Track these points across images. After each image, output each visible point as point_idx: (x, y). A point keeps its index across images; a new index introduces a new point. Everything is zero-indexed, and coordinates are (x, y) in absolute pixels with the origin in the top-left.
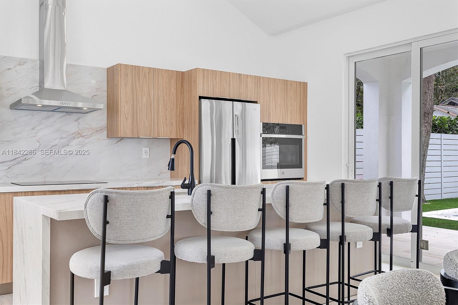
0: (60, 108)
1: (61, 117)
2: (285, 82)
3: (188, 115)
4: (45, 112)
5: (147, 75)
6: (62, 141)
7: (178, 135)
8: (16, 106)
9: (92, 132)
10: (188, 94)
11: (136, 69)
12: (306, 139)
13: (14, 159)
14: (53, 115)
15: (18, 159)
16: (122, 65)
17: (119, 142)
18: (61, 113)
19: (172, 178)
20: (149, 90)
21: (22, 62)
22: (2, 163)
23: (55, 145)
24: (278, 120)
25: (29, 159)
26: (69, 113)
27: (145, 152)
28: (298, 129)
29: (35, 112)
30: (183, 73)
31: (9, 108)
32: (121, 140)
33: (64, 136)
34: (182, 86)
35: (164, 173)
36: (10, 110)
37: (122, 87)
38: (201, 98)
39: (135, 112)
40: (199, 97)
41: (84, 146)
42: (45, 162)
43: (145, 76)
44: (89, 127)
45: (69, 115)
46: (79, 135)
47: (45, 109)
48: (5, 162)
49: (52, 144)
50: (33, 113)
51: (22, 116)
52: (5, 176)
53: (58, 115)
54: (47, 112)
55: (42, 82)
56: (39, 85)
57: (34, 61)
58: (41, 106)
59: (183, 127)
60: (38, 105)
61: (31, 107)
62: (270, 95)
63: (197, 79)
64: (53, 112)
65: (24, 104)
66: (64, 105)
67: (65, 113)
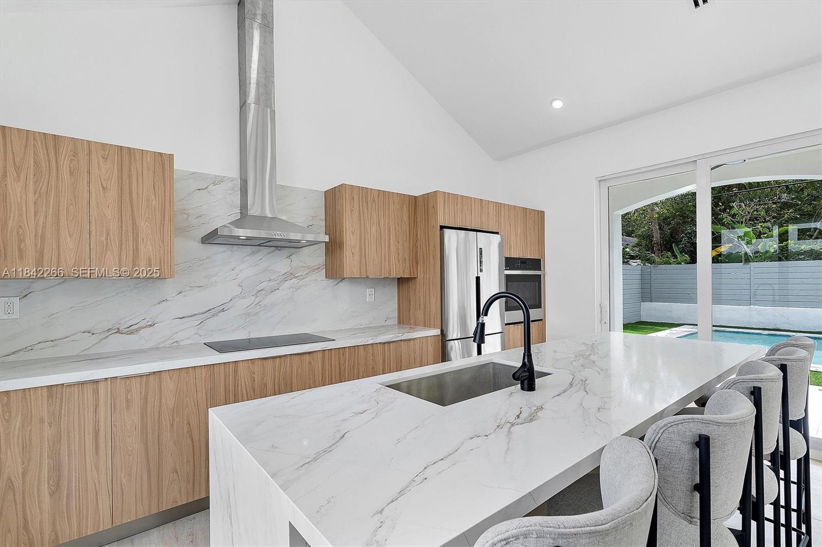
0: (270, 240)
1: (269, 253)
2: (525, 209)
3: (425, 249)
4: (249, 247)
5: (376, 200)
6: (271, 284)
7: (412, 274)
8: (211, 238)
9: (307, 272)
10: (424, 223)
11: (364, 192)
12: (544, 275)
13: (208, 311)
14: (258, 251)
15: (214, 310)
16: (347, 186)
17: (341, 283)
18: (269, 247)
19: (400, 324)
20: (379, 218)
21: (217, 181)
22: (191, 316)
23: (262, 290)
24: (519, 254)
25: (228, 309)
26: (279, 248)
27: (369, 294)
28: (536, 264)
29: (235, 248)
30: (415, 197)
31: (201, 242)
32: (341, 280)
33: (272, 277)
34: (415, 214)
35: (390, 318)
36: (201, 244)
37: (347, 213)
38: (442, 227)
39: (363, 244)
40: (440, 226)
41: (299, 289)
42: (248, 312)
43: (374, 201)
44: (304, 265)
45: (279, 250)
46: (291, 275)
47: (249, 242)
48: (195, 315)
49: (259, 288)
50: (233, 247)
51: (218, 252)
52: (195, 334)
53: (265, 250)
54: (251, 247)
55: (244, 207)
56: (240, 211)
57: (232, 180)
58: (245, 238)
59: (417, 263)
60: (241, 238)
61: (231, 240)
62: (510, 225)
63: (437, 204)
64: (258, 247)
65: (221, 235)
66: (277, 237)
67: (273, 248)
